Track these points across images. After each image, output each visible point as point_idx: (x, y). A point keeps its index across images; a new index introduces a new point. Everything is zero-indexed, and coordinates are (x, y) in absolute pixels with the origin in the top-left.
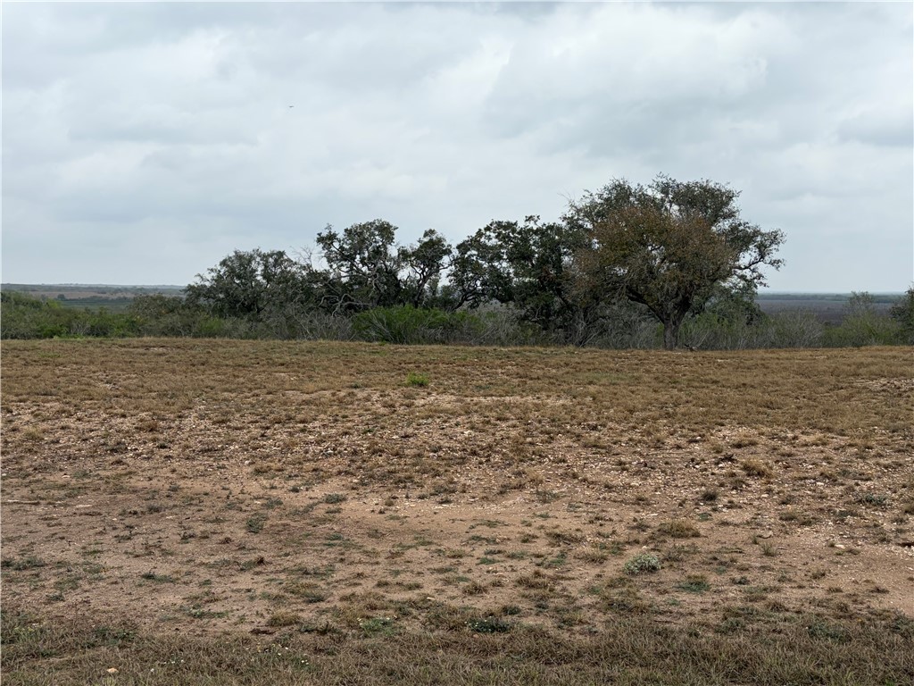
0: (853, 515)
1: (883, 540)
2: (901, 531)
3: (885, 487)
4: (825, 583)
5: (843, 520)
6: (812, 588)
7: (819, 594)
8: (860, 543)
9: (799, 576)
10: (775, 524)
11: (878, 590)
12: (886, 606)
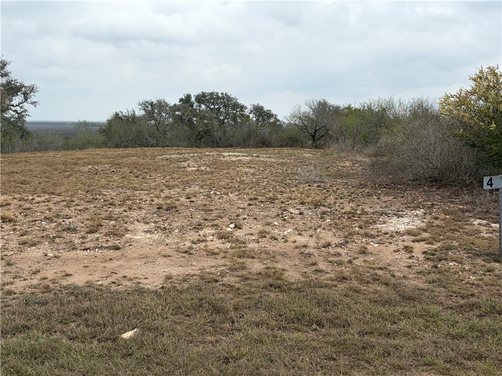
0: (59, 237)
1: (73, 249)
2: (83, 243)
3: (78, 221)
4: (39, 276)
5: (53, 241)
6: (32, 279)
7: (35, 282)
8: (61, 252)
9: (25, 274)
10: (16, 247)
11: (67, 275)
12: (69, 283)
